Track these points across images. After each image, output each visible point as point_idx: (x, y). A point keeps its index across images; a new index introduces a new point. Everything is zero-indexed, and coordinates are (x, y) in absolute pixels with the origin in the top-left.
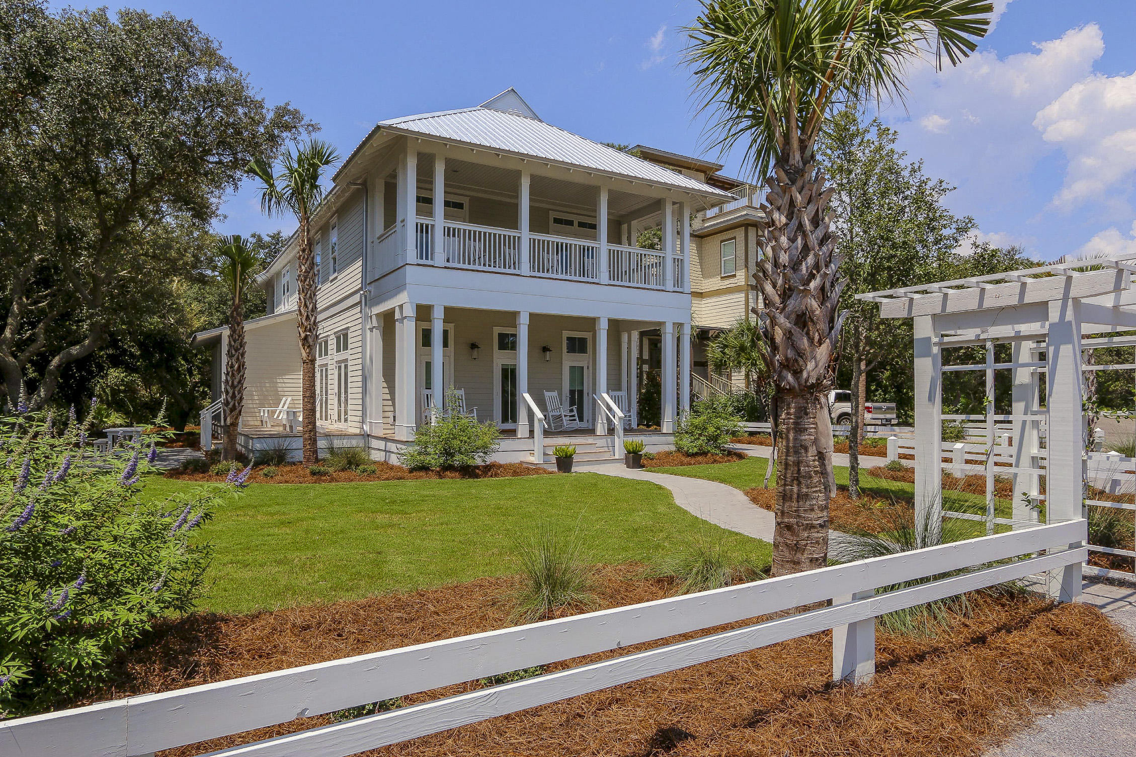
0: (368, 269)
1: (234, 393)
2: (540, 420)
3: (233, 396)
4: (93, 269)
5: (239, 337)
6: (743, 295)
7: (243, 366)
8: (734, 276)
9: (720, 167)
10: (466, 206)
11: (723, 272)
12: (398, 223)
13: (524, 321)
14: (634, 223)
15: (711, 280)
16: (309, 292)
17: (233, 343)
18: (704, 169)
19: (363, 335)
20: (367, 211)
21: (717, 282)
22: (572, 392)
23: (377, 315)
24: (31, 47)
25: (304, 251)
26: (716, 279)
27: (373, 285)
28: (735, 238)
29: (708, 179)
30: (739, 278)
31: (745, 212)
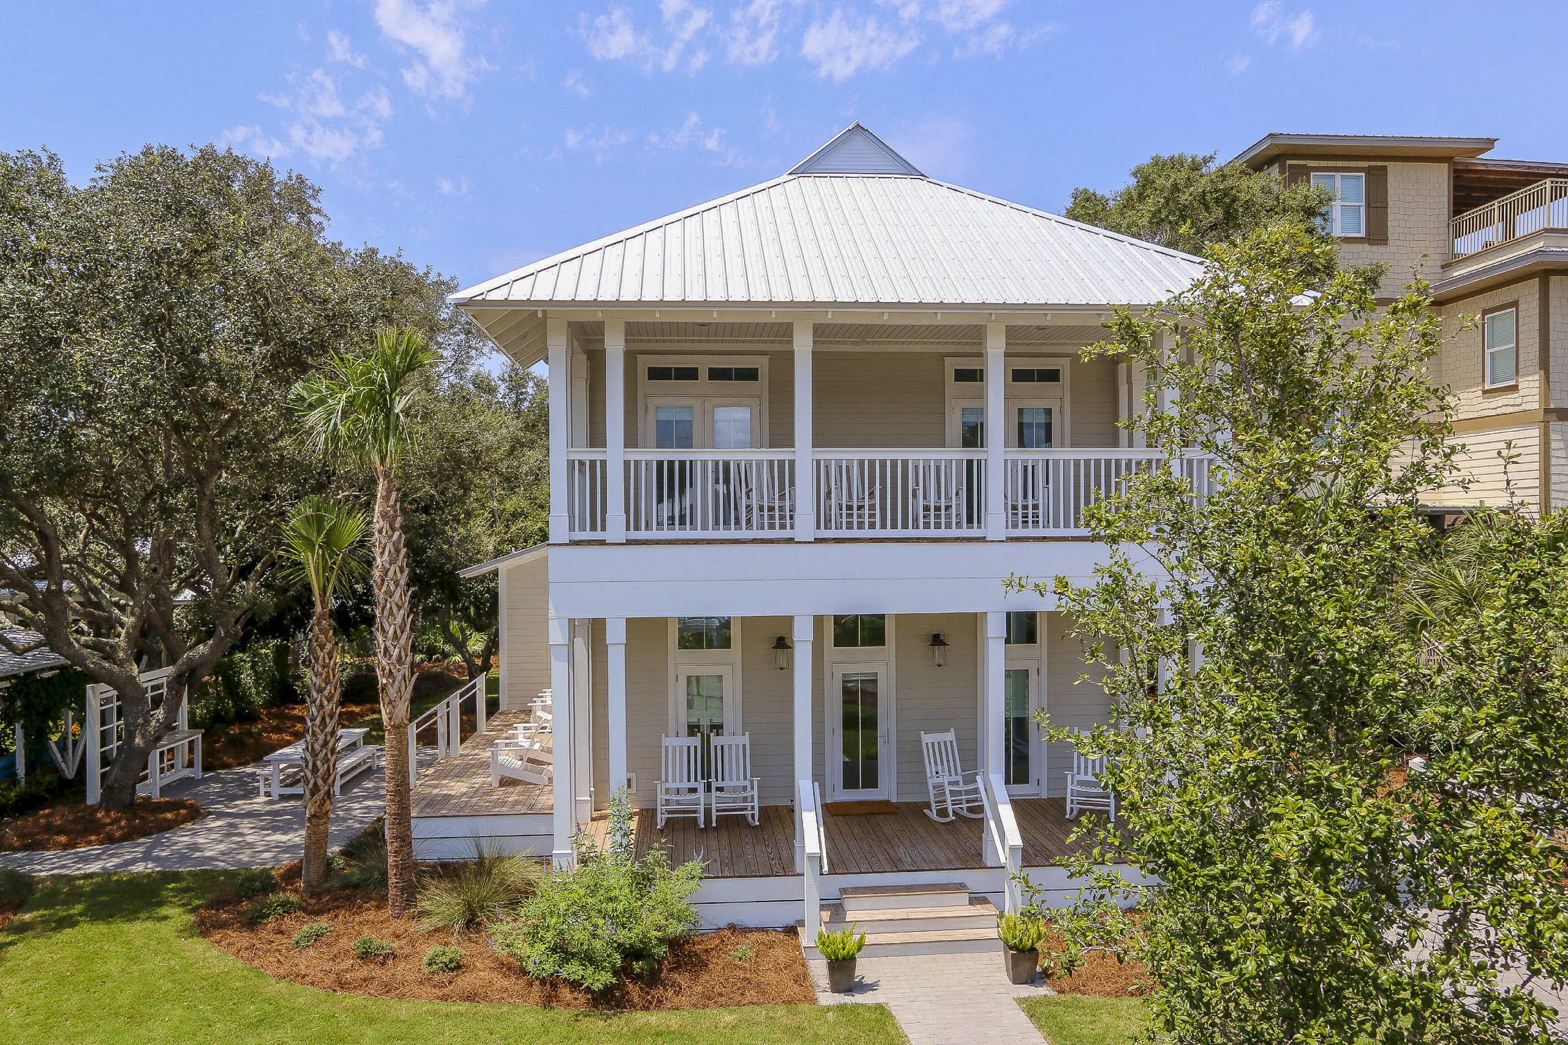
6: (1536, 432)
8: (1514, 388)
9: (1490, 143)
10: (764, 373)
11: (1488, 379)
15: (1459, 396)
18: (1446, 154)
21: (1476, 401)
26: (1472, 395)
28: (1515, 304)
29: (1456, 171)
30: (1526, 392)
31: (1541, 244)
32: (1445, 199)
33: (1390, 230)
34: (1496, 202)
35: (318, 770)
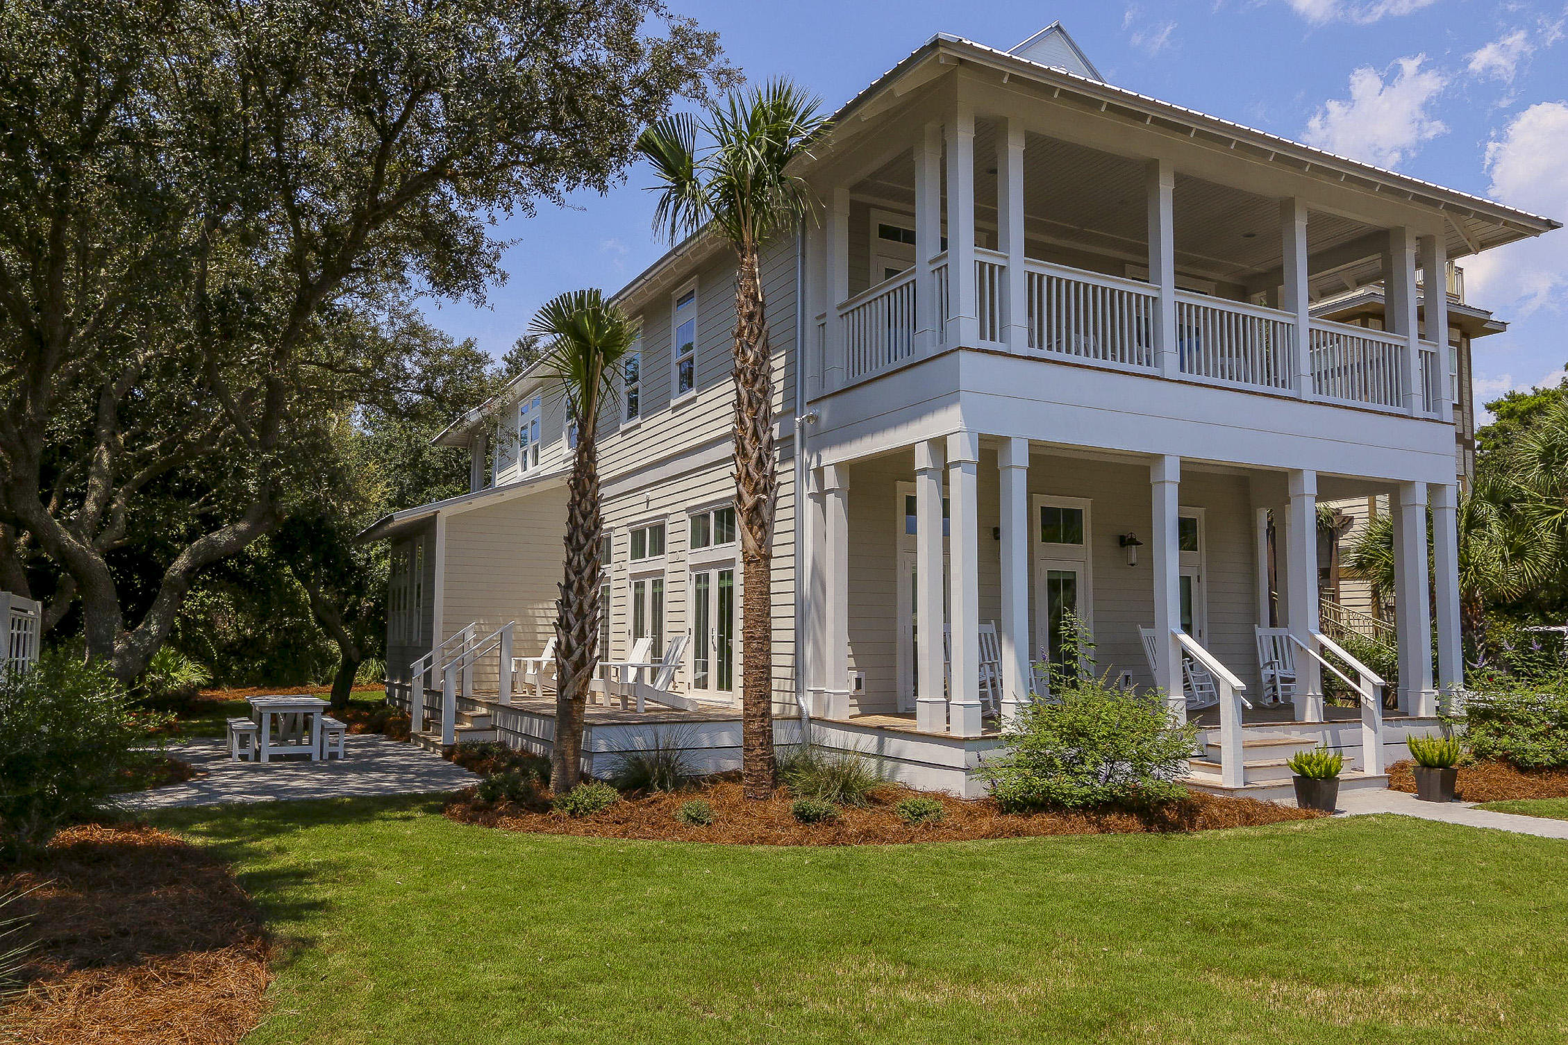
0: (809, 373)
1: (582, 630)
2: (1236, 692)
3: (582, 636)
4: (274, 368)
5: (592, 507)
13: (1171, 471)
17: (580, 520)
20: (803, 256)
23: (838, 466)
27: (827, 404)
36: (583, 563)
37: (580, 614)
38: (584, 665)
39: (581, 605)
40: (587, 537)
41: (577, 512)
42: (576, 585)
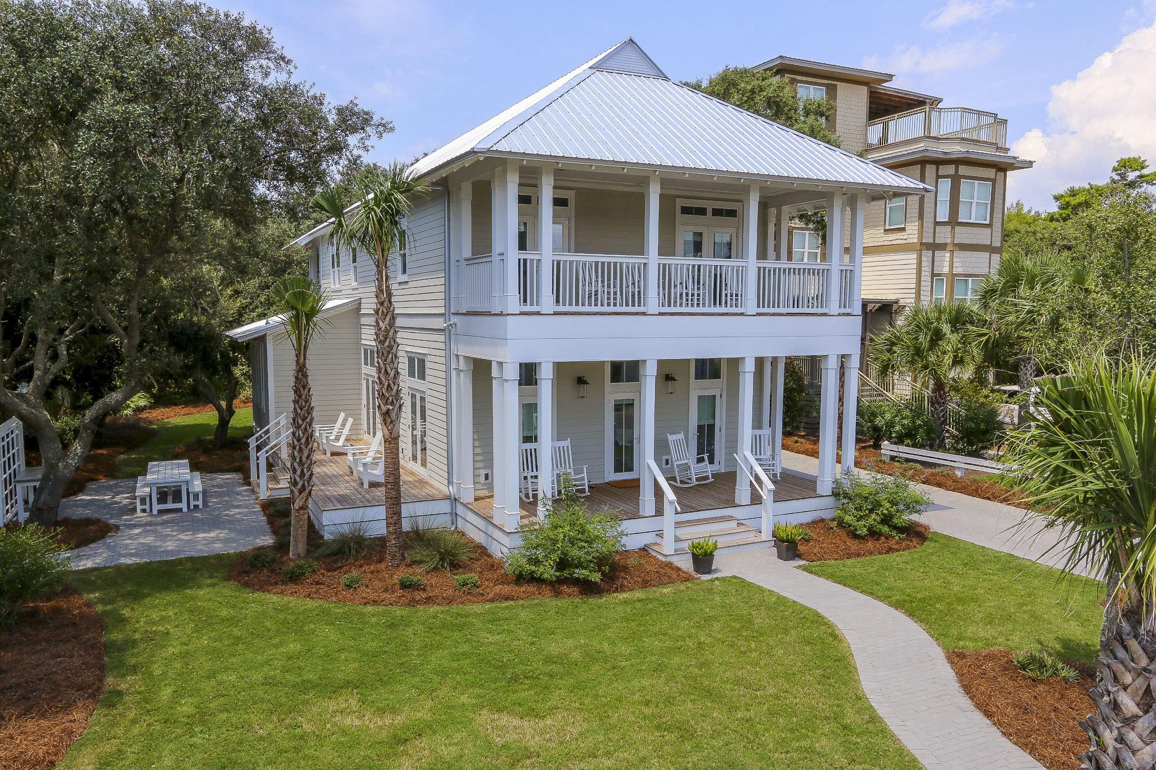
0: (452, 295)
1: (302, 471)
2: (671, 503)
3: (302, 475)
5: (306, 402)
6: (915, 256)
7: (311, 438)
8: (903, 229)
9: (890, 77)
10: (572, 203)
11: (887, 222)
12: (496, 258)
13: (650, 371)
14: (785, 208)
15: (871, 232)
16: (390, 356)
17: (299, 411)
18: (866, 81)
19: (448, 379)
20: (449, 220)
21: (879, 236)
22: (700, 428)
23: (466, 358)
24: (54, 78)
25: (382, 304)
26: (877, 232)
27: (459, 317)
29: (871, 92)
30: (910, 232)
31: (923, 145)
32: (865, 109)
33: (837, 125)
34: (896, 115)
35: (305, 475)
36: (301, 435)
37: (301, 463)
38: (305, 490)
39: (301, 458)
40: (303, 420)
41: (297, 406)
42: (297, 447)
